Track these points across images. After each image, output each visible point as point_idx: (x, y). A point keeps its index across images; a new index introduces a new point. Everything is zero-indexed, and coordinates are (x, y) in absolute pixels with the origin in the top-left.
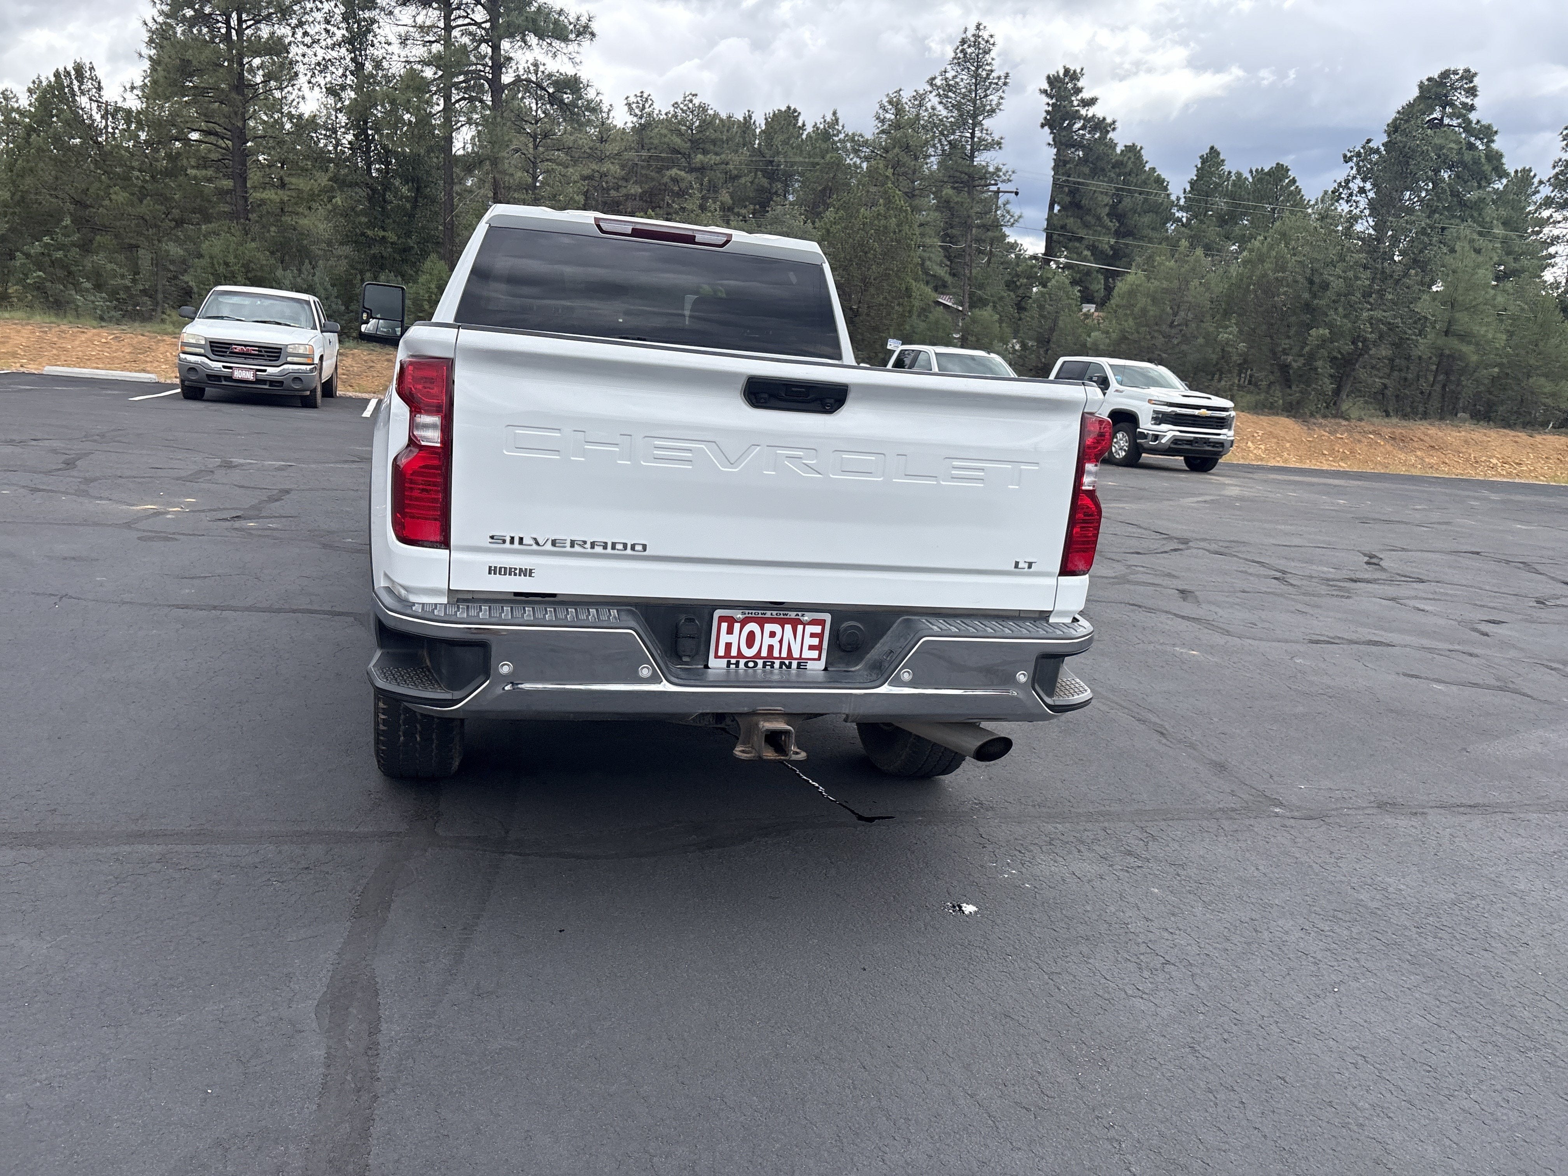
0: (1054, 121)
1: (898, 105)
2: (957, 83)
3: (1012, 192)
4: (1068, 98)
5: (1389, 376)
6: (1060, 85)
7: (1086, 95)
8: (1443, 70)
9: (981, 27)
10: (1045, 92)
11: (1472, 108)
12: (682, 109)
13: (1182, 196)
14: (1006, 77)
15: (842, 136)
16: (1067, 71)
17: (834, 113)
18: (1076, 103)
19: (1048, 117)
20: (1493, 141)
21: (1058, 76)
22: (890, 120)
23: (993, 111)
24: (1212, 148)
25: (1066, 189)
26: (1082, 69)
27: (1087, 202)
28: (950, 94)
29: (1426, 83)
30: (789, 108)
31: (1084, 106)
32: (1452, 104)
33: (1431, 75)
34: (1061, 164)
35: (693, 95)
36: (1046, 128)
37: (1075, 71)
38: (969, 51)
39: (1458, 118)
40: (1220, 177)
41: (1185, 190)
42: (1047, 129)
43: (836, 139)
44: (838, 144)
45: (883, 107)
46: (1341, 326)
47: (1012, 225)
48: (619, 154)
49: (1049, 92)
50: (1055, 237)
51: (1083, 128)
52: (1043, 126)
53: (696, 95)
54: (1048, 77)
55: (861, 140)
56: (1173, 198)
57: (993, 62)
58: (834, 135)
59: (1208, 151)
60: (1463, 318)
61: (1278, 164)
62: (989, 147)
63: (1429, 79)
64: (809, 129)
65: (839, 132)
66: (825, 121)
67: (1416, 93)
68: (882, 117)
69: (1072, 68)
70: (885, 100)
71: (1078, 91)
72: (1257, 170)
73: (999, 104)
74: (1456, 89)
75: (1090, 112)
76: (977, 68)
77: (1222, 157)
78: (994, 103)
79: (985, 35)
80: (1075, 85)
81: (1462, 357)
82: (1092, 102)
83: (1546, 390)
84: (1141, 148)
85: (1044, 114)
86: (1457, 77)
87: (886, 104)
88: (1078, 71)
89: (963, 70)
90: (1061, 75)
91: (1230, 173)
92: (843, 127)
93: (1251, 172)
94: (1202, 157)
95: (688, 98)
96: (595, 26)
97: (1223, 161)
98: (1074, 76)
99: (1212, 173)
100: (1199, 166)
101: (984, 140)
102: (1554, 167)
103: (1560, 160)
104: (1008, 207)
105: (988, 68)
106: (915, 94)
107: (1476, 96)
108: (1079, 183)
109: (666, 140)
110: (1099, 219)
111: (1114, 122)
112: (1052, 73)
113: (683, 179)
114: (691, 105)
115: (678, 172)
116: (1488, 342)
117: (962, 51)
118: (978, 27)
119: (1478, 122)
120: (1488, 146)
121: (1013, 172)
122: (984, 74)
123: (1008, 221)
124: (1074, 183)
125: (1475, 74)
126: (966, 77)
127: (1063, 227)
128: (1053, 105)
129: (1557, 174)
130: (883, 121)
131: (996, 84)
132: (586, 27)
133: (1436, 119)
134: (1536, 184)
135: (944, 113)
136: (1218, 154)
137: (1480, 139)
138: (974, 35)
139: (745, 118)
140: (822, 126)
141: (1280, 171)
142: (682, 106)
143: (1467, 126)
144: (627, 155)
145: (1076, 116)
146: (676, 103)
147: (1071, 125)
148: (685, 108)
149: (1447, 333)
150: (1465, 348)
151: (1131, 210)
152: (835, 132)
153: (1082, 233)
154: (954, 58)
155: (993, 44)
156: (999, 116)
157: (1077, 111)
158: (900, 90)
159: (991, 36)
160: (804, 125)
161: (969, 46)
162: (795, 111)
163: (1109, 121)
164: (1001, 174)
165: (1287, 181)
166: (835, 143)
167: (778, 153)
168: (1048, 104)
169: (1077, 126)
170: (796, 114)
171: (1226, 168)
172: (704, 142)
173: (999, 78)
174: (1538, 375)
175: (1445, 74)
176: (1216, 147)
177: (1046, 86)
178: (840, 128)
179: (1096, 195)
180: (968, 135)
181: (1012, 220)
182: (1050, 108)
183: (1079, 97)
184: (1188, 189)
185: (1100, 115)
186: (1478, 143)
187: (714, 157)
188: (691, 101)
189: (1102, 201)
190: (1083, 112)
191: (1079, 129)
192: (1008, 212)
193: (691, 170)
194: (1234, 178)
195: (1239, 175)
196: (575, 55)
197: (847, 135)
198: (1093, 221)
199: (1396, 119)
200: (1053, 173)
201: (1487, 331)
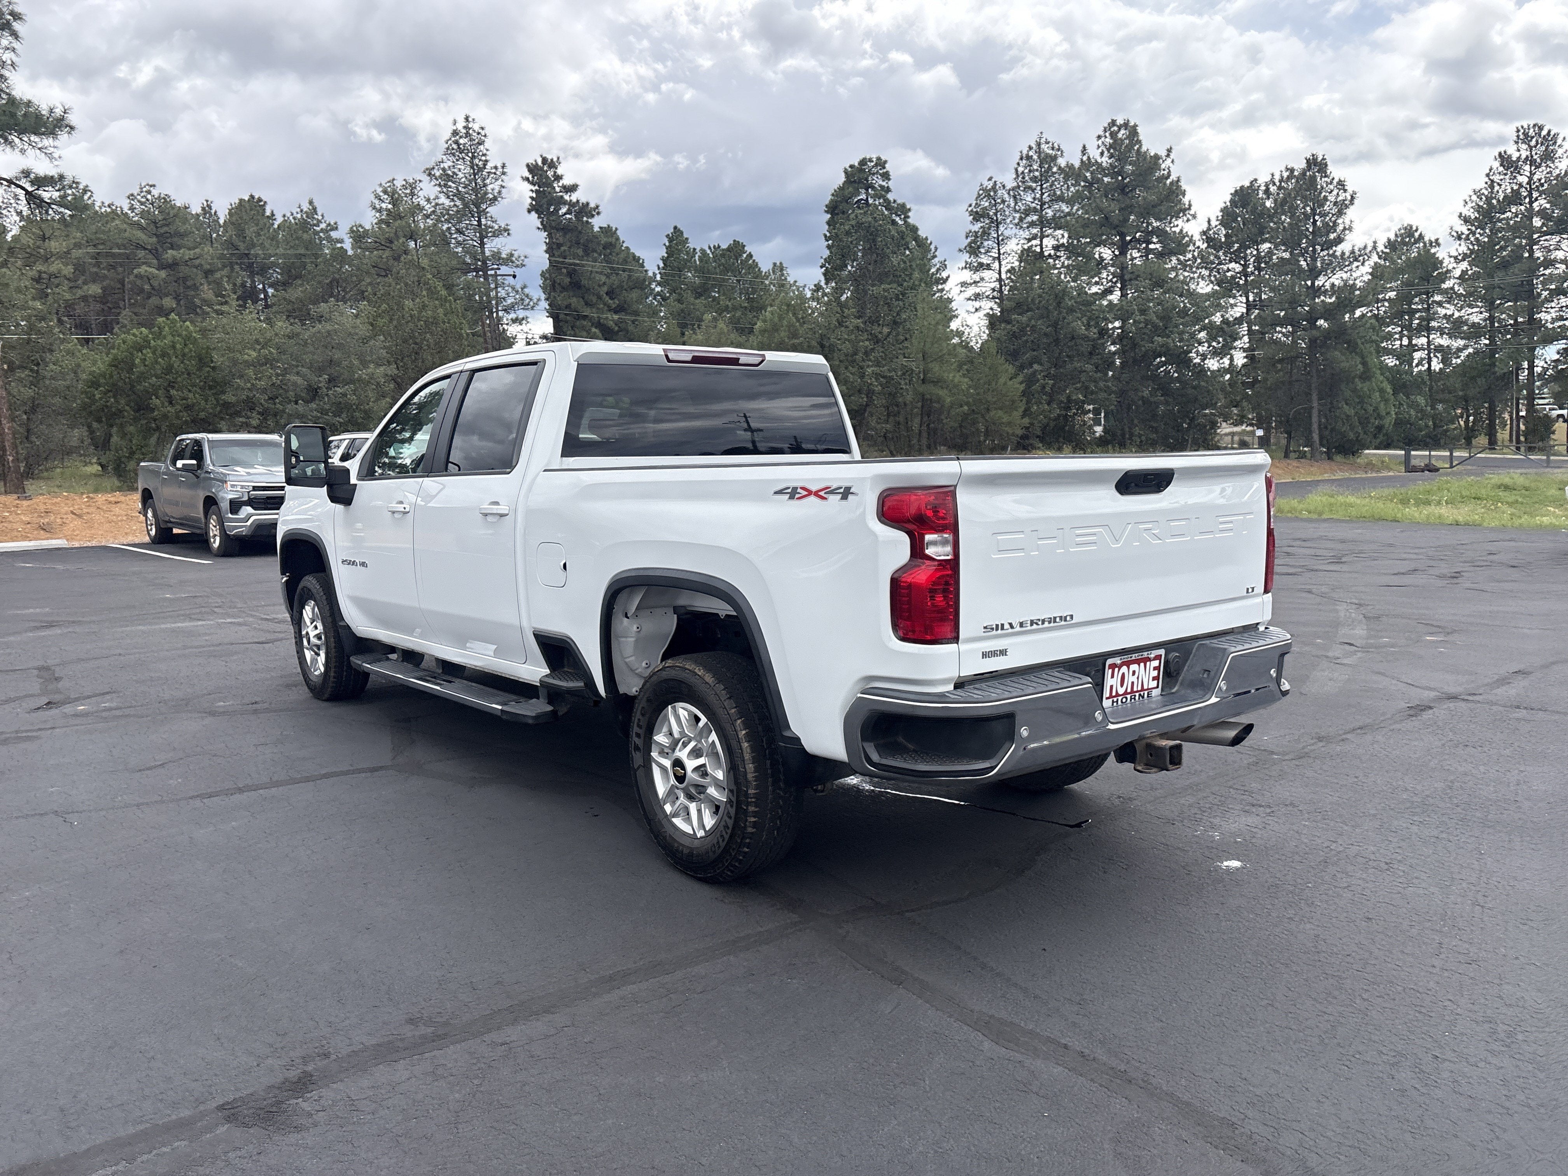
0: (541, 206)
1: (393, 194)
2: (454, 173)
3: (510, 275)
4: (550, 185)
5: (887, 422)
6: (540, 172)
7: (567, 181)
8: (861, 158)
9: (470, 119)
10: (527, 179)
11: (888, 190)
12: (139, 201)
13: (657, 272)
14: (503, 167)
15: (323, 226)
16: (544, 160)
17: (311, 203)
18: (558, 189)
19: (534, 203)
20: (908, 217)
21: (537, 164)
22: (387, 210)
23: (495, 199)
24: (675, 228)
25: (564, 271)
26: (558, 158)
27: (586, 282)
28: (450, 183)
29: (850, 169)
30: (252, 197)
31: (567, 192)
32: (873, 188)
33: (852, 163)
34: (555, 247)
35: (151, 186)
36: (533, 213)
37: (552, 160)
38: (462, 141)
39: (879, 199)
40: (688, 253)
41: (658, 266)
42: (534, 215)
43: (318, 229)
44: (321, 234)
45: (378, 197)
46: (852, 382)
47: (532, 308)
48: (68, 252)
49: (531, 179)
50: (562, 316)
51: (569, 212)
52: (529, 211)
53: (154, 186)
54: (528, 165)
55: (361, 230)
56: (650, 274)
57: (488, 153)
58: (315, 225)
59: (672, 230)
60: (935, 367)
61: (734, 241)
62: (497, 233)
63: (851, 166)
64: (279, 220)
65: (319, 222)
66: (302, 211)
67: (842, 179)
68: (378, 206)
69: (549, 157)
70: (379, 190)
71: (558, 178)
72: (714, 246)
73: (500, 192)
74: (874, 174)
75: (574, 197)
76: (473, 157)
77: (685, 236)
78: (496, 191)
79: (476, 127)
80: (555, 172)
81: (939, 400)
82: (572, 188)
83: (1004, 421)
84: (616, 229)
85: (529, 201)
86: (872, 164)
87: (381, 194)
88: (555, 160)
89: (457, 160)
90: (540, 163)
91: (694, 249)
92: (322, 216)
93: (710, 248)
94: (667, 236)
95: (144, 189)
96: (72, 119)
97: (687, 239)
98: (552, 165)
99: (680, 251)
100: (667, 244)
101: (490, 227)
102: (967, 237)
103: (970, 232)
104: (526, 291)
105: (483, 158)
106: (404, 183)
107: (889, 179)
108: (575, 264)
109: (127, 234)
110: (600, 298)
111: (597, 207)
112: (531, 161)
113: (155, 277)
114: (149, 197)
115: (148, 269)
116: (956, 386)
117: (456, 142)
118: (467, 119)
119: (895, 201)
120: (906, 222)
121: (526, 257)
122: (481, 163)
123: (528, 305)
124: (571, 264)
125: (885, 162)
126: (463, 167)
127: (568, 307)
128: (537, 192)
129: (970, 243)
130: (380, 211)
131: (495, 173)
132: (62, 119)
133: (862, 199)
134: (933, 250)
135: (447, 202)
136: (682, 233)
137: (899, 216)
138: (465, 127)
139: (203, 209)
140: (299, 216)
141: (737, 248)
142: (139, 197)
143: (888, 204)
144: (76, 253)
145: (561, 201)
146: (132, 195)
147: (557, 210)
148: (143, 200)
149: (924, 381)
150: (942, 393)
151: (618, 287)
152: (315, 222)
153: (587, 312)
154: (448, 149)
155: (485, 136)
156: (502, 204)
157: (562, 197)
158: (394, 180)
159: (482, 128)
160: (273, 215)
161: (461, 137)
162: (260, 200)
163: (592, 205)
164: (514, 259)
165: (745, 255)
166: (316, 233)
167: (253, 245)
168: (532, 191)
169: (564, 210)
170: (262, 203)
171: (691, 245)
172: (171, 236)
173: (496, 168)
174: (996, 409)
175: (863, 162)
176: (679, 226)
177: (527, 174)
178: (320, 218)
179: (593, 275)
180: (476, 223)
181: (531, 303)
182: (534, 195)
183: (560, 184)
184: (662, 265)
185: (583, 200)
186: (897, 219)
187: (187, 252)
188: (149, 192)
189: (600, 280)
190: (567, 197)
191: (565, 214)
192: (527, 296)
193: (161, 267)
194: (699, 254)
195: (703, 251)
196: (52, 149)
197: (329, 225)
198: (594, 299)
199: (832, 201)
200: (547, 256)
201: (954, 376)
